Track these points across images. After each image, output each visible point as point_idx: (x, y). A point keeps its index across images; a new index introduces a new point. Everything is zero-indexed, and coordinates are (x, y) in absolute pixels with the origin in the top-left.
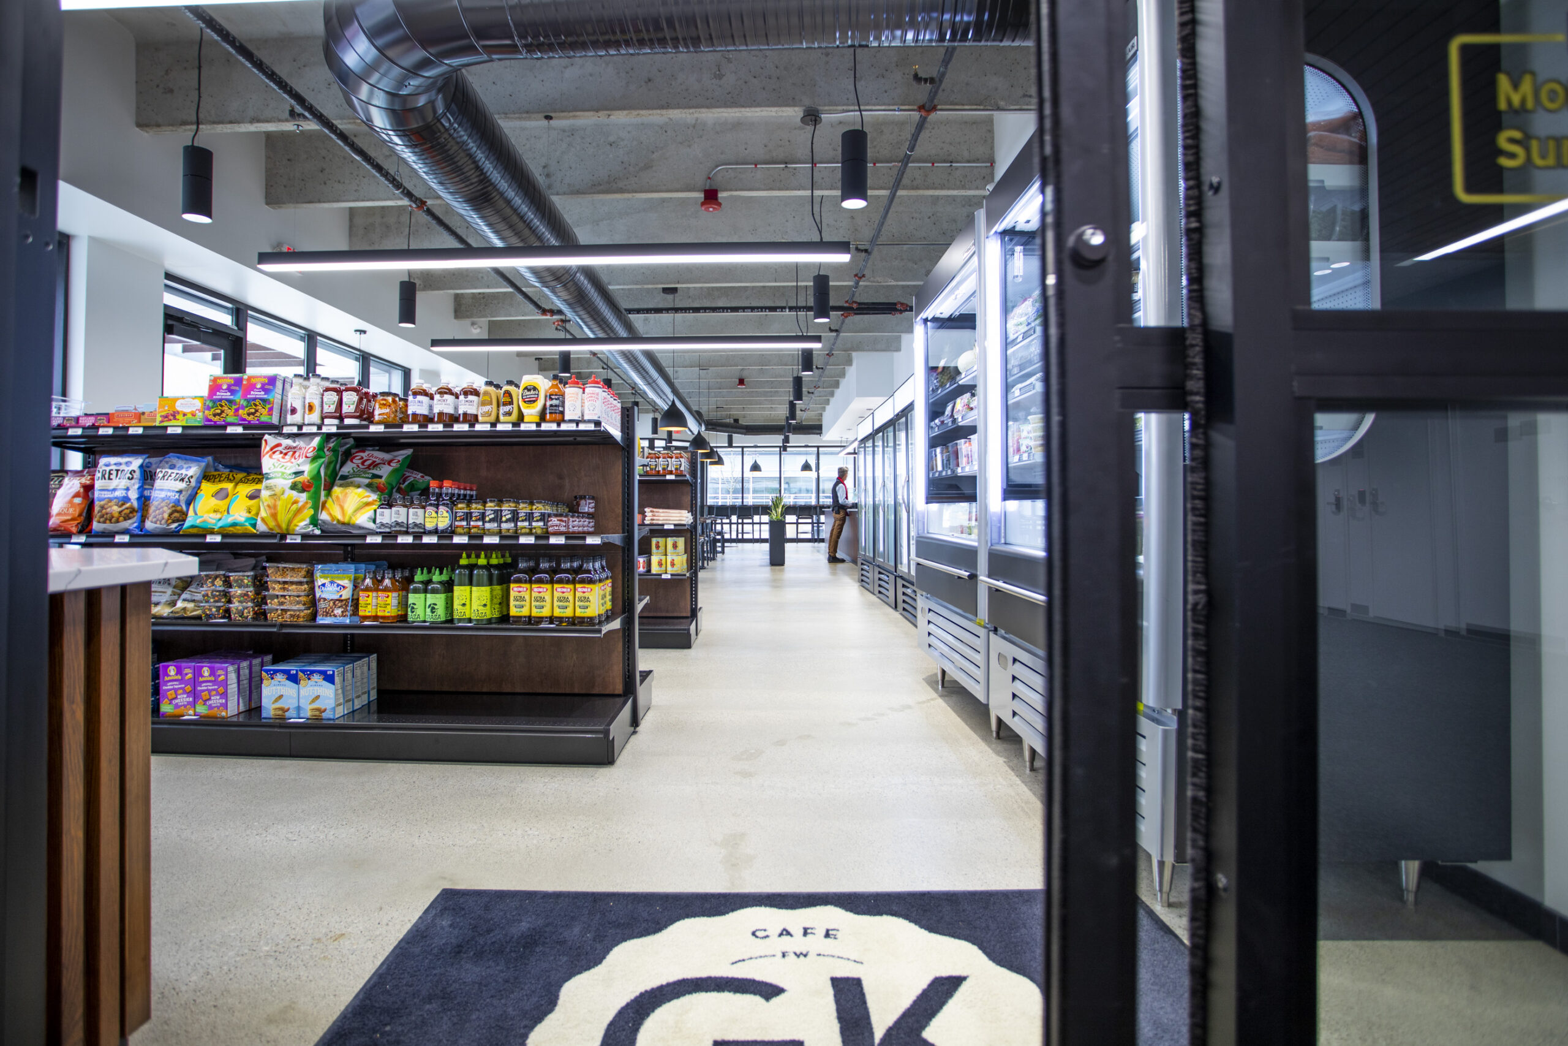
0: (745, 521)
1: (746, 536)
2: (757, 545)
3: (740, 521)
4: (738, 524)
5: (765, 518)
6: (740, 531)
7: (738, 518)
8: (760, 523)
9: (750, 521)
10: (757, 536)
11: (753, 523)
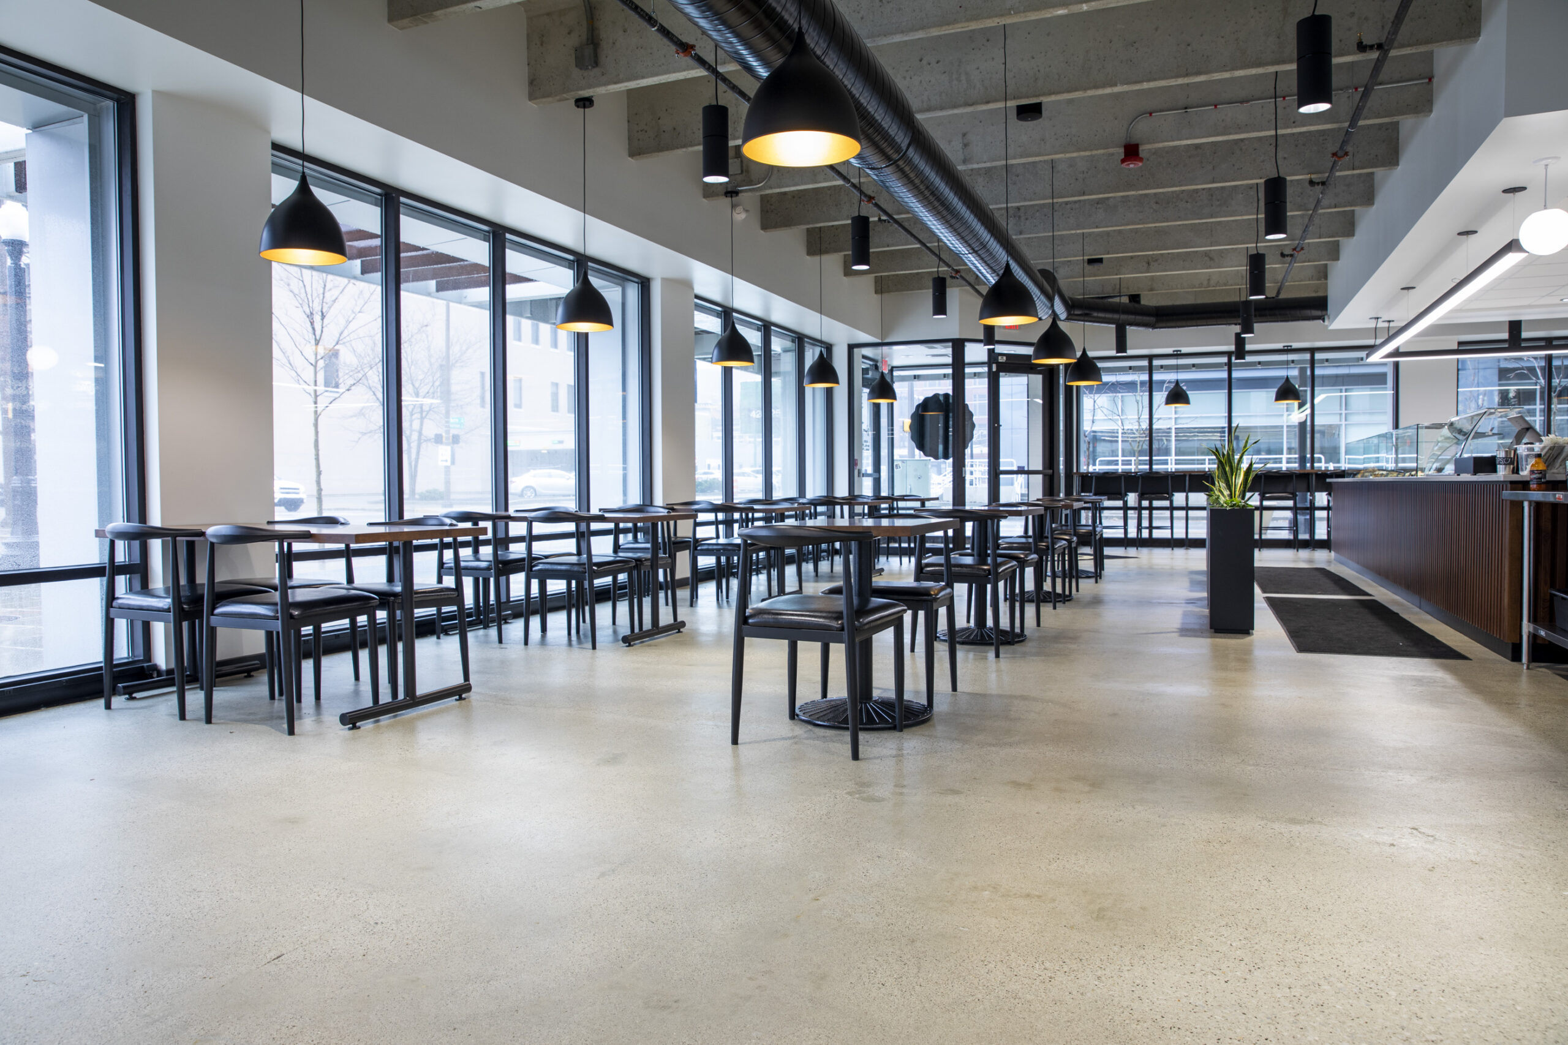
0: (1156, 503)
1: (1157, 534)
2: (1179, 552)
3: (1145, 503)
4: (1139, 509)
5: (1198, 498)
6: (1145, 523)
7: (1141, 498)
8: (1187, 508)
9: (1166, 503)
10: (1179, 533)
11: (1172, 508)
